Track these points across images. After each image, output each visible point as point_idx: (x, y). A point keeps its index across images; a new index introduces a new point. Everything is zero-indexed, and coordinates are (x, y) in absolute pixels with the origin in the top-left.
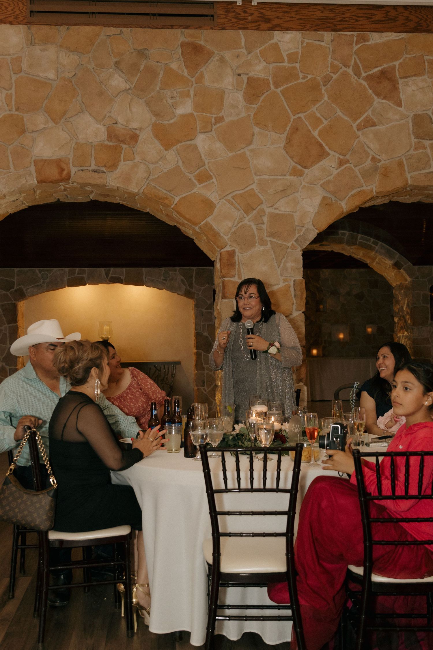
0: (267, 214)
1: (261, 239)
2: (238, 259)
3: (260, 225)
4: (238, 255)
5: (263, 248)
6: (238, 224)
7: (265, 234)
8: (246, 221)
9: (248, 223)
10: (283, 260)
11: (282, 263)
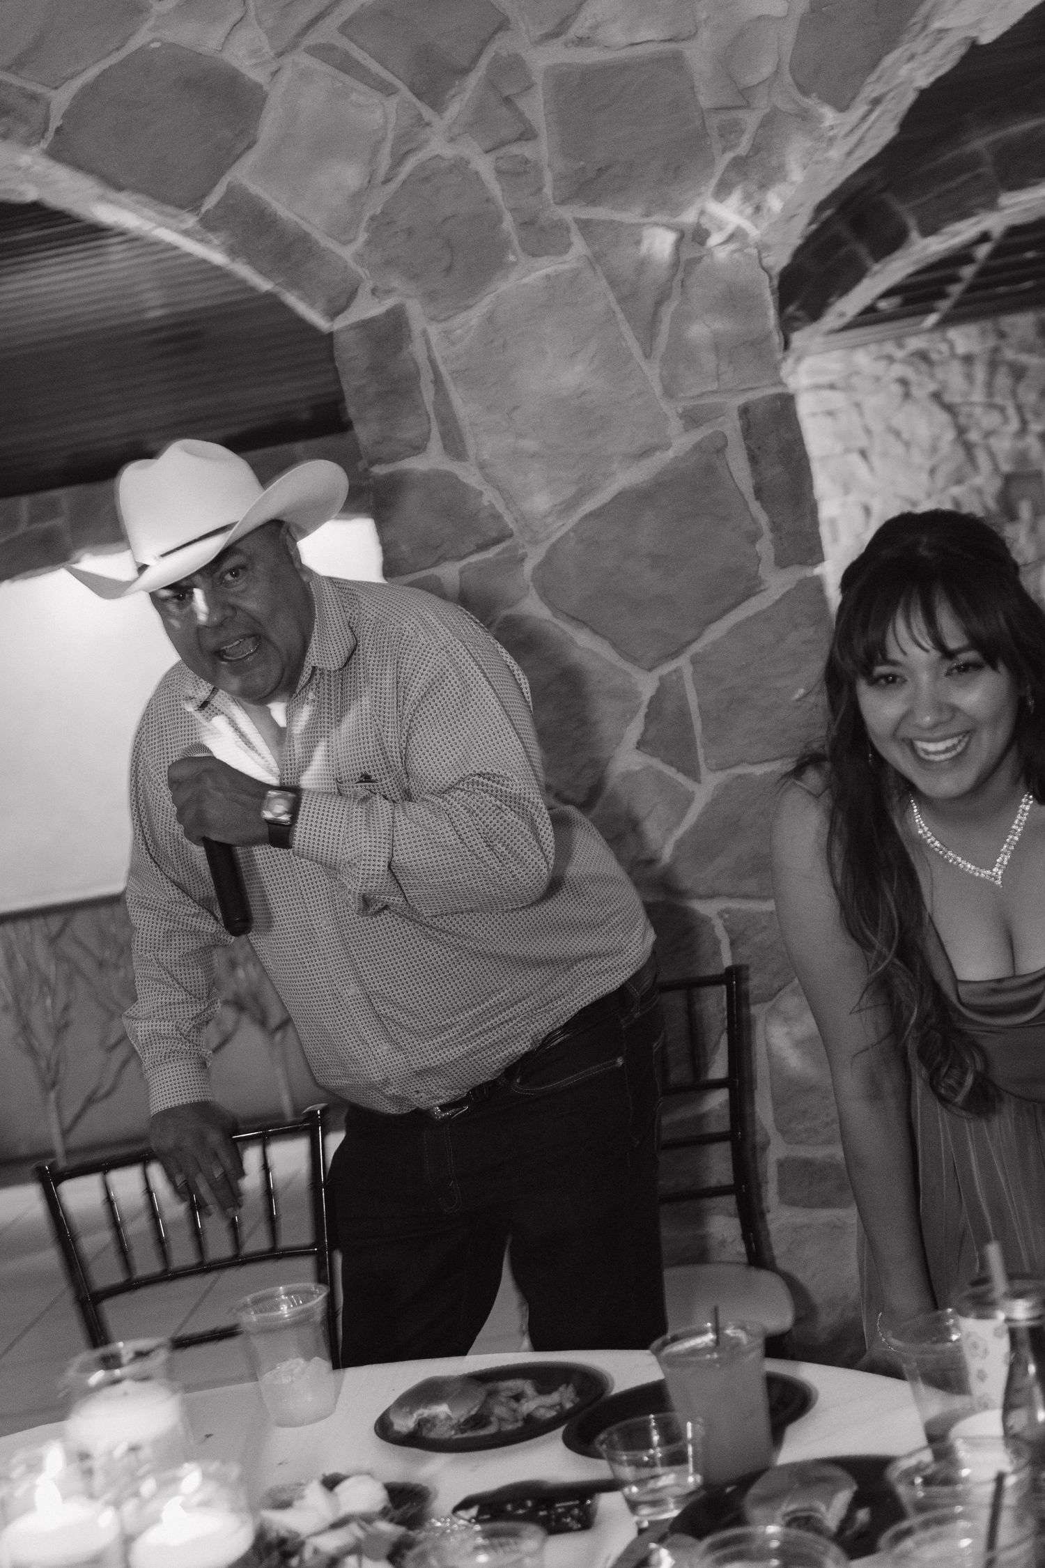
0: (538, 78)
1: (528, 224)
2: (429, 349)
3: (515, 149)
4: (424, 333)
5: (546, 267)
6: (398, 160)
7: (548, 190)
8: (438, 146)
9: (449, 152)
10: (667, 312)
11: (665, 327)
